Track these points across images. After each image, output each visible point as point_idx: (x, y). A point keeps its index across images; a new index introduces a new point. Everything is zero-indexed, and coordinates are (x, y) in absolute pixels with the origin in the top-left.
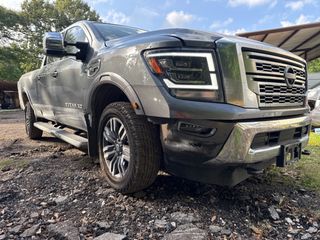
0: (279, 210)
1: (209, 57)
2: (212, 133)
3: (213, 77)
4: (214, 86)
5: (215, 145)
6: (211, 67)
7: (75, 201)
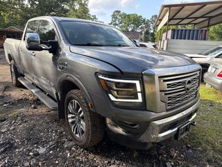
0: (172, 163)
1: (137, 83)
2: (136, 127)
3: (140, 95)
4: (140, 100)
5: (138, 134)
6: (139, 88)
7: (51, 152)
